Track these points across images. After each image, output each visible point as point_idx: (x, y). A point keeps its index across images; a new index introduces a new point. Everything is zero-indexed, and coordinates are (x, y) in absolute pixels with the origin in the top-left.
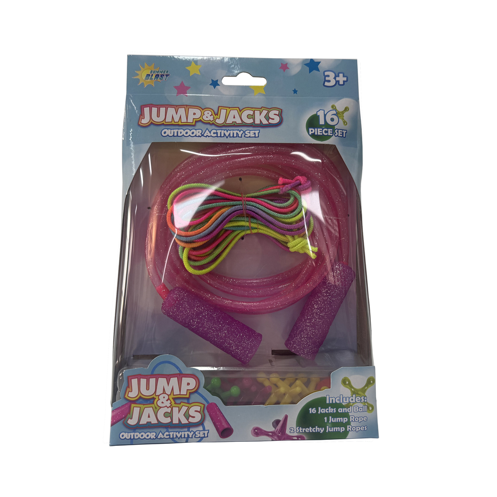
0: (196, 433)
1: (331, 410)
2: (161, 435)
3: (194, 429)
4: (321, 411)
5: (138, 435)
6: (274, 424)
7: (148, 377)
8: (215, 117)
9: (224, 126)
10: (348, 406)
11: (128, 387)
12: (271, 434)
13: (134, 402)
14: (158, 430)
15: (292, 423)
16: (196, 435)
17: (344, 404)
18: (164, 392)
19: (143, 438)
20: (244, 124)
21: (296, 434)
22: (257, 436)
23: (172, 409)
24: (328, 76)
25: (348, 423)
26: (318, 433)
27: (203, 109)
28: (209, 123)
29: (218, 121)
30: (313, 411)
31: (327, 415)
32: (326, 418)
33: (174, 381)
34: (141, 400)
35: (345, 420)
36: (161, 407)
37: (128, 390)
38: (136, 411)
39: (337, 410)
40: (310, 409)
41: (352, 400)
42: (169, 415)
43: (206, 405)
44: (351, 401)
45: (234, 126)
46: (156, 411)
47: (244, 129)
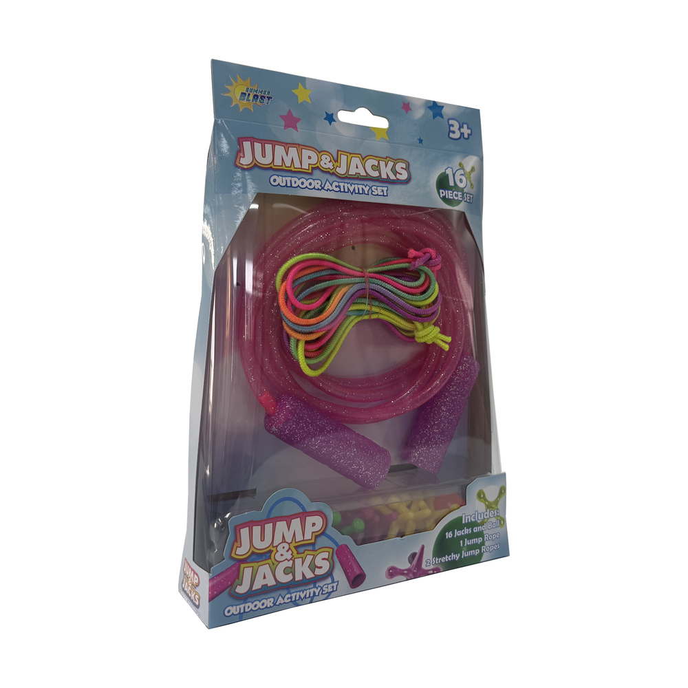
0: (324, 589)
1: (467, 531)
2: (280, 600)
3: (321, 584)
4: (458, 533)
5: (250, 606)
6: (410, 559)
7: (262, 523)
8: (336, 164)
9: (346, 178)
10: (482, 524)
11: (236, 540)
12: (406, 572)
13: (244, 561)
14: (275, 594)
15: (428, 554)
16: (323, 591)
17: (479, 521)
18: (284, 541)
19: (257, 608)
20: (369, 177)
21: (432, 567)
22: (392, 578)
23: (294, 561)
24: (453, 126)
25: (483, 543)
26: (454, 561)
27: (320, 152)
28: (328, 172)
29: (338, 170)
30: (449, 535)
31: (462, 537)
32: (461, 542)
33: (296, 523)
34: (253, 557)
35: (479, 540)
36: (280, 562)
37: (236, 544)
38: (247, 573)
39: (472, 530)
40: (447, 534)
41: (486, 515)
42: (290, 570)
43: (336, 548)
44: (485, 517)
45: (358, 179)
46: (273, 567)
47: (371, 183)
